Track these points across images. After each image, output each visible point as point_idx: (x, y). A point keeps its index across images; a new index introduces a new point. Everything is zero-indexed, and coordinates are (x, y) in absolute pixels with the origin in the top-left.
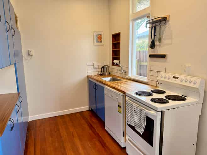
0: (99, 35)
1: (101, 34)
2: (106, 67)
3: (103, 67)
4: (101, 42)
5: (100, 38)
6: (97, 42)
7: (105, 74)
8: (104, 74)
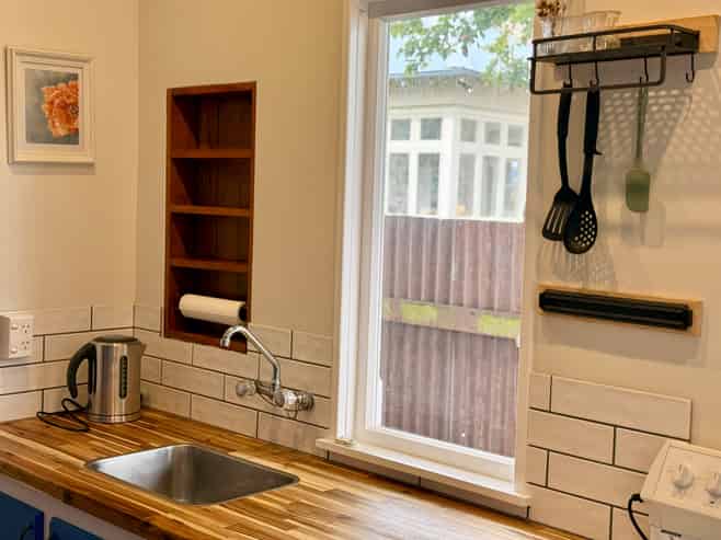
0: (54, 81)
1: (75, 77)
2: (121, 350)
3: (88, 353)
4: (72, 138)
5: (64, 106)
6: (33, 138)
7: (105, 415)
8: (96, 409)
